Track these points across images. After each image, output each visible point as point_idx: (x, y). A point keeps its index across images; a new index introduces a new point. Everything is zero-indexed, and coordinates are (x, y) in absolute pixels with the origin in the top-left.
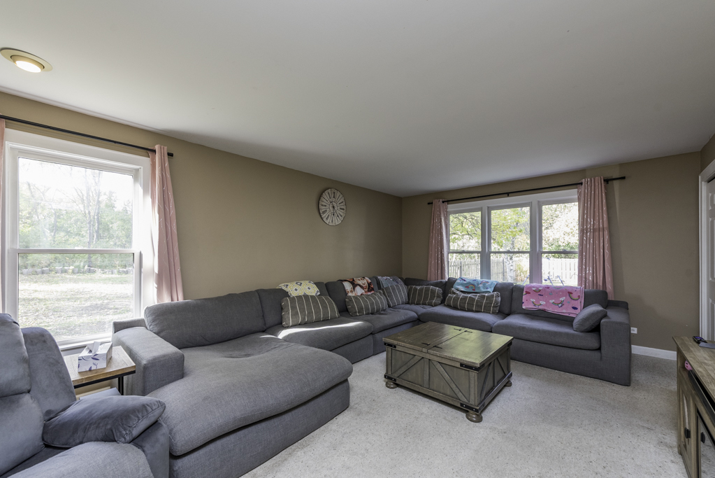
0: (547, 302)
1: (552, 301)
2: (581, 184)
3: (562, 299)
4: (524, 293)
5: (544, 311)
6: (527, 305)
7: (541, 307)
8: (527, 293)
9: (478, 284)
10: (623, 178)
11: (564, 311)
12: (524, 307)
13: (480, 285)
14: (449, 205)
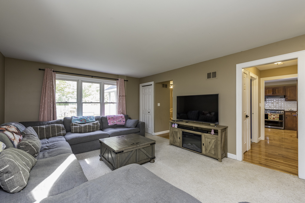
0: (116, 121)
1: (118, 121)
2: (118, 80)
3: (120, 119)
4: (108, 119)
5: (116, 124)
6: (110, 123)
7: (115, 123)
8: (109, 119)
9: (87, 119)
10: (127, 81)
11: (122, 123)
12: (109, 125)
13: (88, 119)
14: (56, 74)
